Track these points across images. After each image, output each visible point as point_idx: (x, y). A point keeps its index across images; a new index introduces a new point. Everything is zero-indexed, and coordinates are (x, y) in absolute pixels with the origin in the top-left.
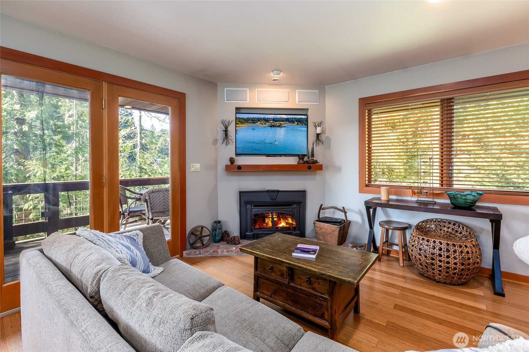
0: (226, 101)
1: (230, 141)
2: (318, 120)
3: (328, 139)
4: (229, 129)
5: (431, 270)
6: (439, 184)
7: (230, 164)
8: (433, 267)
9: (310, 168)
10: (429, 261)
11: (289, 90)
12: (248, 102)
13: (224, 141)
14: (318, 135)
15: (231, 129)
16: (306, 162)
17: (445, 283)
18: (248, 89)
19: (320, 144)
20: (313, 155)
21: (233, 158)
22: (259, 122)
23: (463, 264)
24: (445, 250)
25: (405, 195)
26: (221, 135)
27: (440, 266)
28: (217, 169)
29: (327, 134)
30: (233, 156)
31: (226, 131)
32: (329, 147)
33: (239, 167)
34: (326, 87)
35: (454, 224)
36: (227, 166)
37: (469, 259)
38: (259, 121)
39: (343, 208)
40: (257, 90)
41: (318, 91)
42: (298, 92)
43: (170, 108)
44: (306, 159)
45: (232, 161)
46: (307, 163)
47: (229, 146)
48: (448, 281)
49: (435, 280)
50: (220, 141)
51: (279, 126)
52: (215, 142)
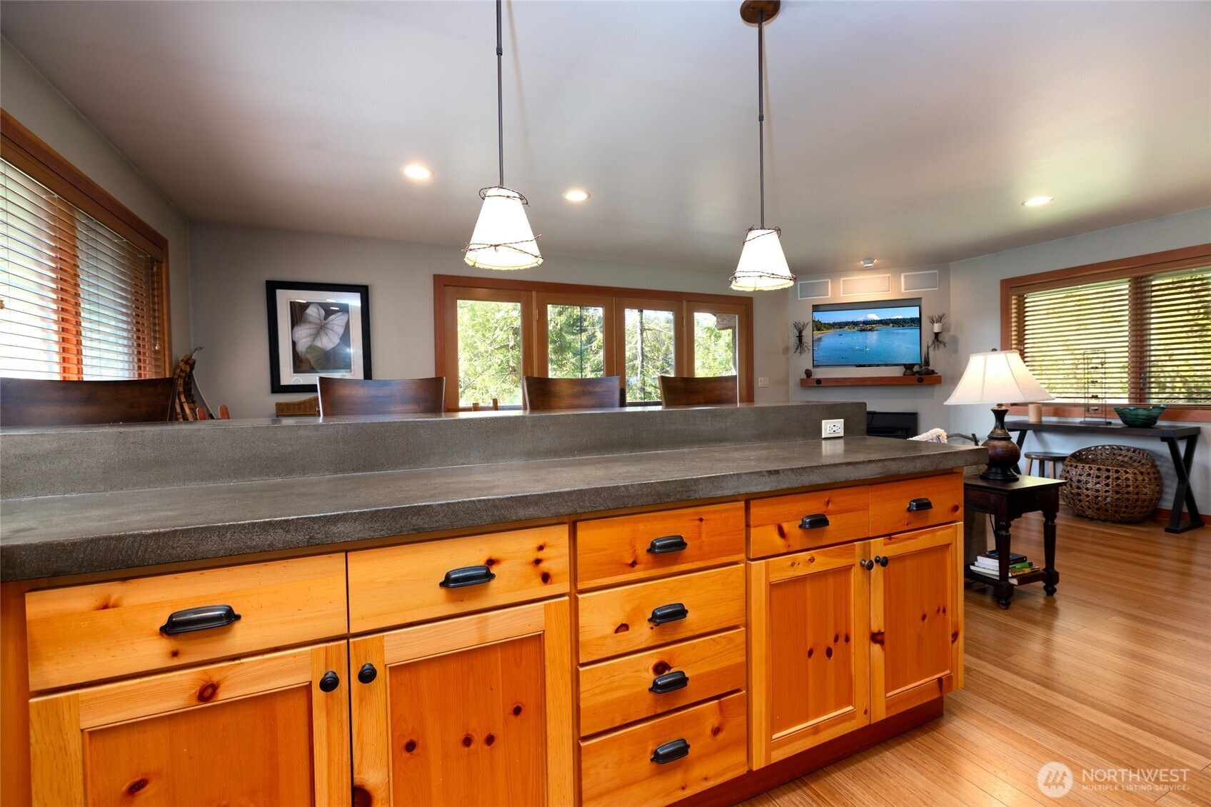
0: (799, 298)
1: (806, 348)
2: (936, 314)
3: (955, 340)
4: (803, 334)
5: (1078, 502)
6: (1127, 400)
7: (805, 377)
8: (1080, 498)
9: (921, 380)
10: (1075, 491)
11: (889, 275)
12: (830, 296)
13: (797, 348)
14: (937, 335)
15: (807, 333)
16: (917, 372)
17: (1098, 519)
18: (830, 281)
19: (942, 346)
20: (927, 363)
21: (809, 370)
22: (847, 327)
23: (1117, 493)
24: (1095, 476)
25: (1070, 416)
26: (793, 340)
27: (1088, 496)
28: (788, 384)
29: (952, 332)
30: (810, 367)
31: (800, 337)
32: (956, 351)
33: (819, 381)
34: (951, 263)
35: (1134, 451)
36: (802, 380)
37: (1128, 486)
38: (847, 325)
39: (974, 435)
40: (842, 279)
41: (937, 271)
42: (905, 276)
43: (737, 316)
44: (916, 369)
45: (808, 373)
46: (919, 375)
47: (803, 355)
48: (1103, 517)
49: (1087, 517)
50: (793, 350)
51: (870, 330)
52: (786, 350)
